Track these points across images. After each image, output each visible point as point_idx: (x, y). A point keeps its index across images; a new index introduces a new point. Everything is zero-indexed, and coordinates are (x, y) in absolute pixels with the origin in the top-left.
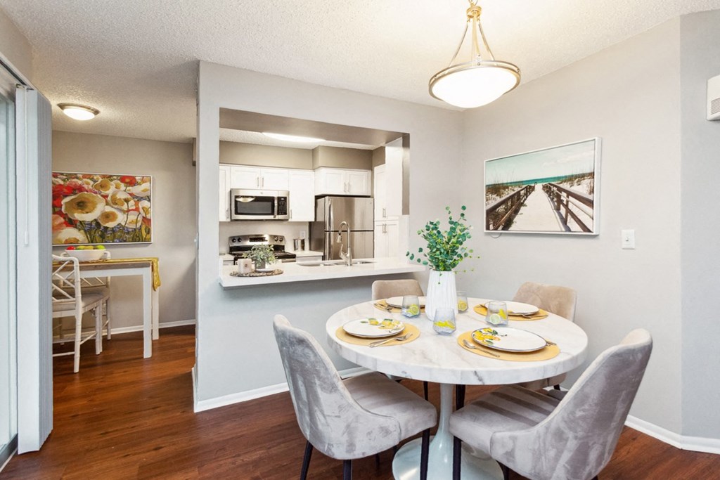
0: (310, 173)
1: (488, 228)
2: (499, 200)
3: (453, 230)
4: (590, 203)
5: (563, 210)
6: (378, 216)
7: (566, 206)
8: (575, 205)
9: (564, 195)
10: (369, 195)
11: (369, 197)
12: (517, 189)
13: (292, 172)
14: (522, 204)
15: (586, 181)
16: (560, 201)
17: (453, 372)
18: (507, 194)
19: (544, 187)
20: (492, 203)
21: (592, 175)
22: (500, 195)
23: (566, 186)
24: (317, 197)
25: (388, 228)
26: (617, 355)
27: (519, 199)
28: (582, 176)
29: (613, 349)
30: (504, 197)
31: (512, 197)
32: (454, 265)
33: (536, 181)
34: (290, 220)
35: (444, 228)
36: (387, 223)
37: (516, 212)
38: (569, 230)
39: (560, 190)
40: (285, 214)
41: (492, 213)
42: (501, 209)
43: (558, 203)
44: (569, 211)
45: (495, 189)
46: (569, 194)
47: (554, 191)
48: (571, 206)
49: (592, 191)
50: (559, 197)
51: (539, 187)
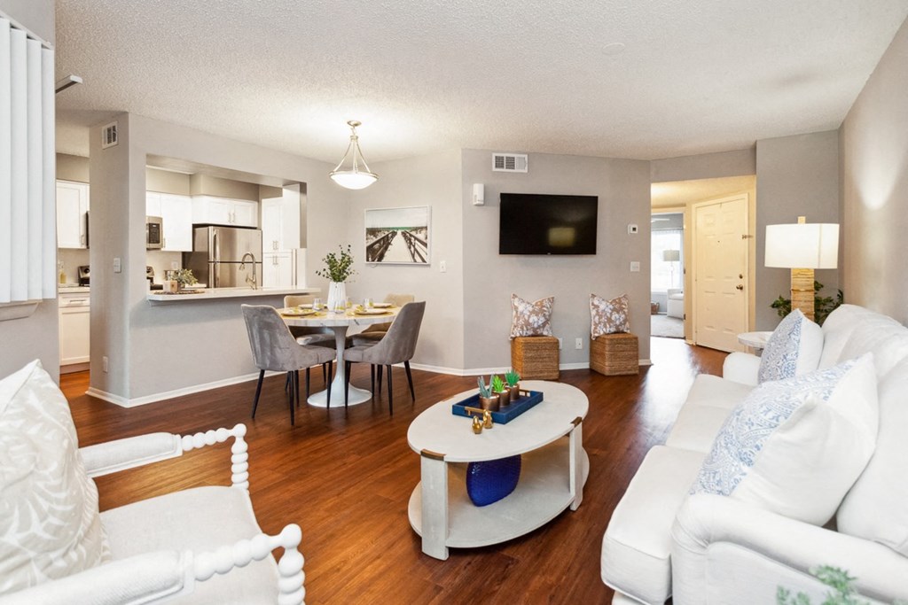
0: (187, 199)
1: (368, 260)
2: (375, 240)
3: (343, 258)
4: (425, 245)
5: (412, 249)
6: (267, 248)
7: (414, 246)
8: (419, 246)
9: (413, 239)
10: (256, 226)
11: (255, 228)
12: (387, 233)
13: (164, 196)
14: (390, 244)
15: (424, 231)
16: (411, 243)
17: (345, 321)
18: (381, 236)
19: (403, 233)
20: (371, 242)
21: (426, 228)
22: (375, 236)
23: (413, 233)
24: (195, 226)
25: (280, 261)
26: (406, 306)
27: (388, 240)
28: (422, 228)
29: (405, 304)
30: (379, 238)
31: (383, 238)
32: (344, 278)
33: (398, 229)
34: (162, 249)
35: (338, 257)
36: (278, 255)
37: (386, 249)
38: (415, 261)
39: (411, 235)
40: (158, 242)
41: (370, 249)
42: (376, 246)
43: (410, 244)
44: (415, 250)
45: (372, 232)
46: (416, 238)
47: (407, 236)
48: (416, 246)
49: (426, 238)
50: (410, 240)
51: (399, 232)
